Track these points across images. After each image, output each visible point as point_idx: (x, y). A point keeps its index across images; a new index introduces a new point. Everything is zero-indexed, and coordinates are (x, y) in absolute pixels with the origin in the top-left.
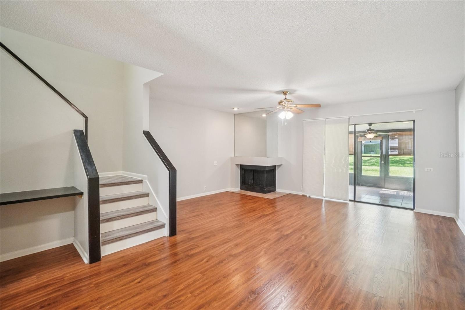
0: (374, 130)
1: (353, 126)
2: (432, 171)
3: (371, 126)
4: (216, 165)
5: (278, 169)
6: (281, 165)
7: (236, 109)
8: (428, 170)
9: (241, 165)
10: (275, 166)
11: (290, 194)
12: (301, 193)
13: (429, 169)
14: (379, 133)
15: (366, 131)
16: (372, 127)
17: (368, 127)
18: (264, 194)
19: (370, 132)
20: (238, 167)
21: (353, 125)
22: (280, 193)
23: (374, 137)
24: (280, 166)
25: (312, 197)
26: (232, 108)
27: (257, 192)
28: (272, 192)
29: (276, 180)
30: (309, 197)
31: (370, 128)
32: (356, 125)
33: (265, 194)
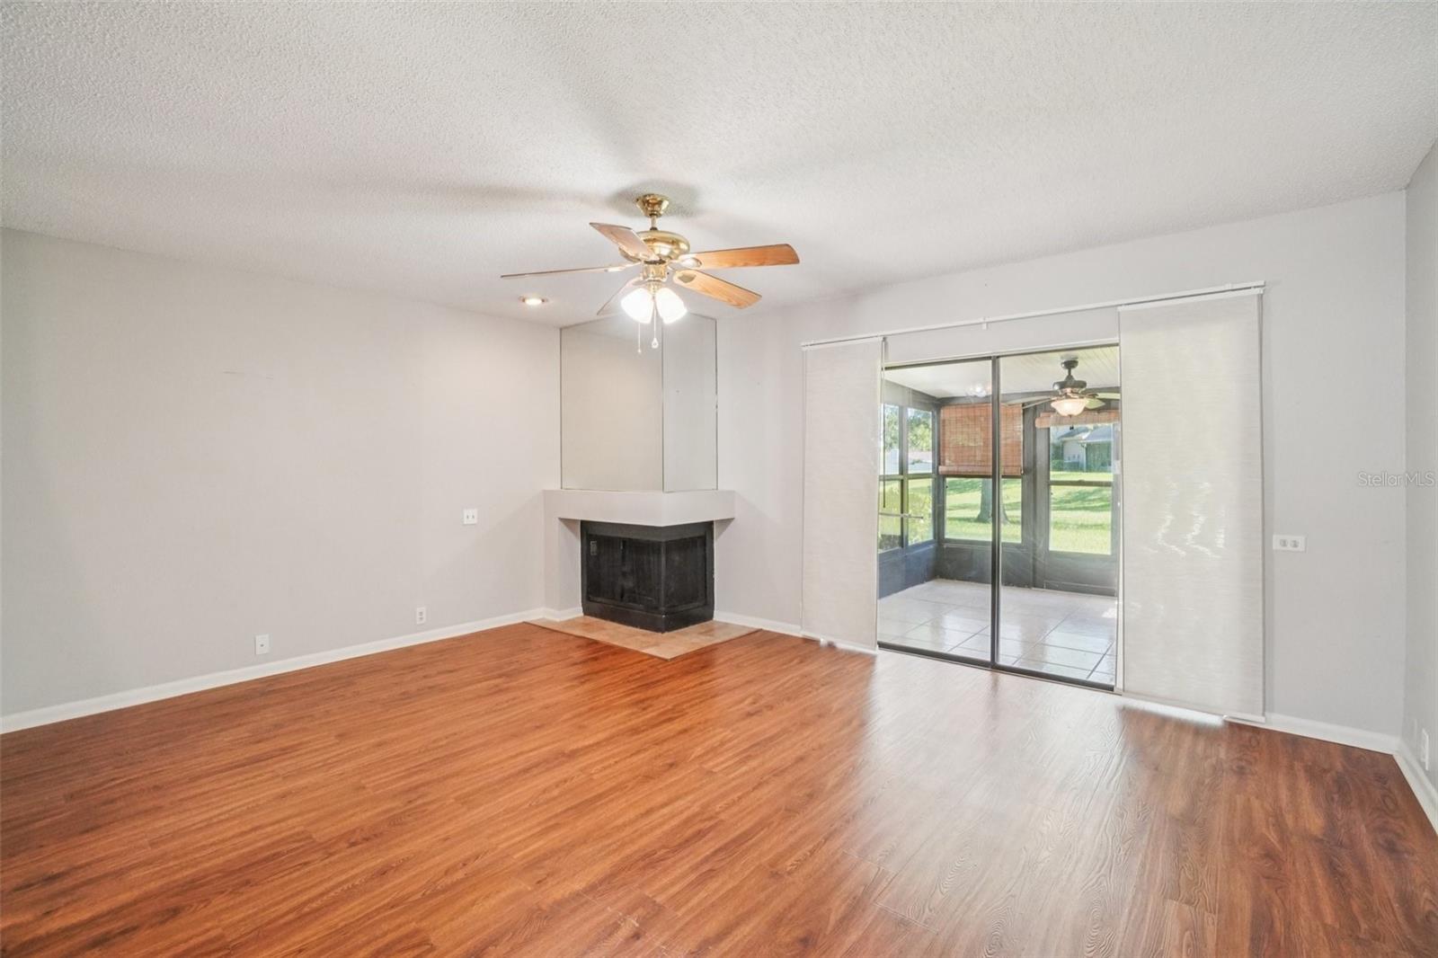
0: (1083, 384)
1: (990, 362)
2: (1301, 548)
3: (1073, 371)
4: (475, 521)
5: (722, 537)
6: (733, 519)
7: (533, 302)
8: (1284, 543)
9: (585, 526)
10: (710, 524)
11: (761, 630)
12: (799, 627)
13: (1289, 538)
14: (1101, 395)
15: (1057, 388)
16: (1077, 374)
17: (1062, 374)
18: (660, 634)
19: (1068, 390)
20: (573, 530)
21: (989, 358)
22: (726, 625)
23: (1086, 410)
24: (726, 522)
25: (842, 645)
26: (519, 299)
27: (637, 627)
28: (694, 623)
29: (716, 576)
30: (831, 646)
31: (1070, 377)
32: (1001, 359)
33: (663, 632)
